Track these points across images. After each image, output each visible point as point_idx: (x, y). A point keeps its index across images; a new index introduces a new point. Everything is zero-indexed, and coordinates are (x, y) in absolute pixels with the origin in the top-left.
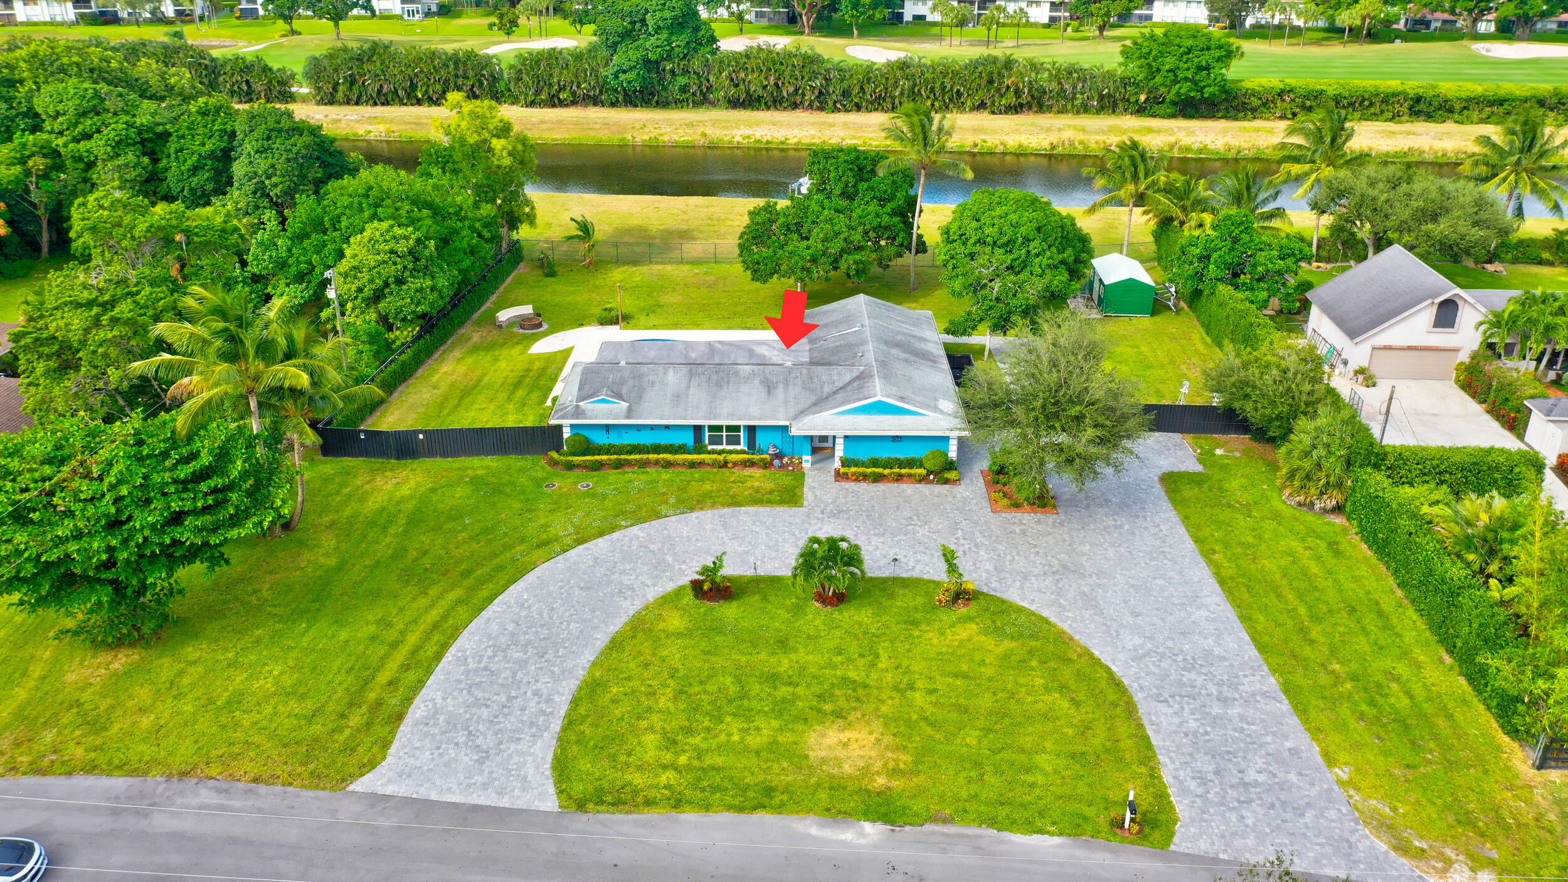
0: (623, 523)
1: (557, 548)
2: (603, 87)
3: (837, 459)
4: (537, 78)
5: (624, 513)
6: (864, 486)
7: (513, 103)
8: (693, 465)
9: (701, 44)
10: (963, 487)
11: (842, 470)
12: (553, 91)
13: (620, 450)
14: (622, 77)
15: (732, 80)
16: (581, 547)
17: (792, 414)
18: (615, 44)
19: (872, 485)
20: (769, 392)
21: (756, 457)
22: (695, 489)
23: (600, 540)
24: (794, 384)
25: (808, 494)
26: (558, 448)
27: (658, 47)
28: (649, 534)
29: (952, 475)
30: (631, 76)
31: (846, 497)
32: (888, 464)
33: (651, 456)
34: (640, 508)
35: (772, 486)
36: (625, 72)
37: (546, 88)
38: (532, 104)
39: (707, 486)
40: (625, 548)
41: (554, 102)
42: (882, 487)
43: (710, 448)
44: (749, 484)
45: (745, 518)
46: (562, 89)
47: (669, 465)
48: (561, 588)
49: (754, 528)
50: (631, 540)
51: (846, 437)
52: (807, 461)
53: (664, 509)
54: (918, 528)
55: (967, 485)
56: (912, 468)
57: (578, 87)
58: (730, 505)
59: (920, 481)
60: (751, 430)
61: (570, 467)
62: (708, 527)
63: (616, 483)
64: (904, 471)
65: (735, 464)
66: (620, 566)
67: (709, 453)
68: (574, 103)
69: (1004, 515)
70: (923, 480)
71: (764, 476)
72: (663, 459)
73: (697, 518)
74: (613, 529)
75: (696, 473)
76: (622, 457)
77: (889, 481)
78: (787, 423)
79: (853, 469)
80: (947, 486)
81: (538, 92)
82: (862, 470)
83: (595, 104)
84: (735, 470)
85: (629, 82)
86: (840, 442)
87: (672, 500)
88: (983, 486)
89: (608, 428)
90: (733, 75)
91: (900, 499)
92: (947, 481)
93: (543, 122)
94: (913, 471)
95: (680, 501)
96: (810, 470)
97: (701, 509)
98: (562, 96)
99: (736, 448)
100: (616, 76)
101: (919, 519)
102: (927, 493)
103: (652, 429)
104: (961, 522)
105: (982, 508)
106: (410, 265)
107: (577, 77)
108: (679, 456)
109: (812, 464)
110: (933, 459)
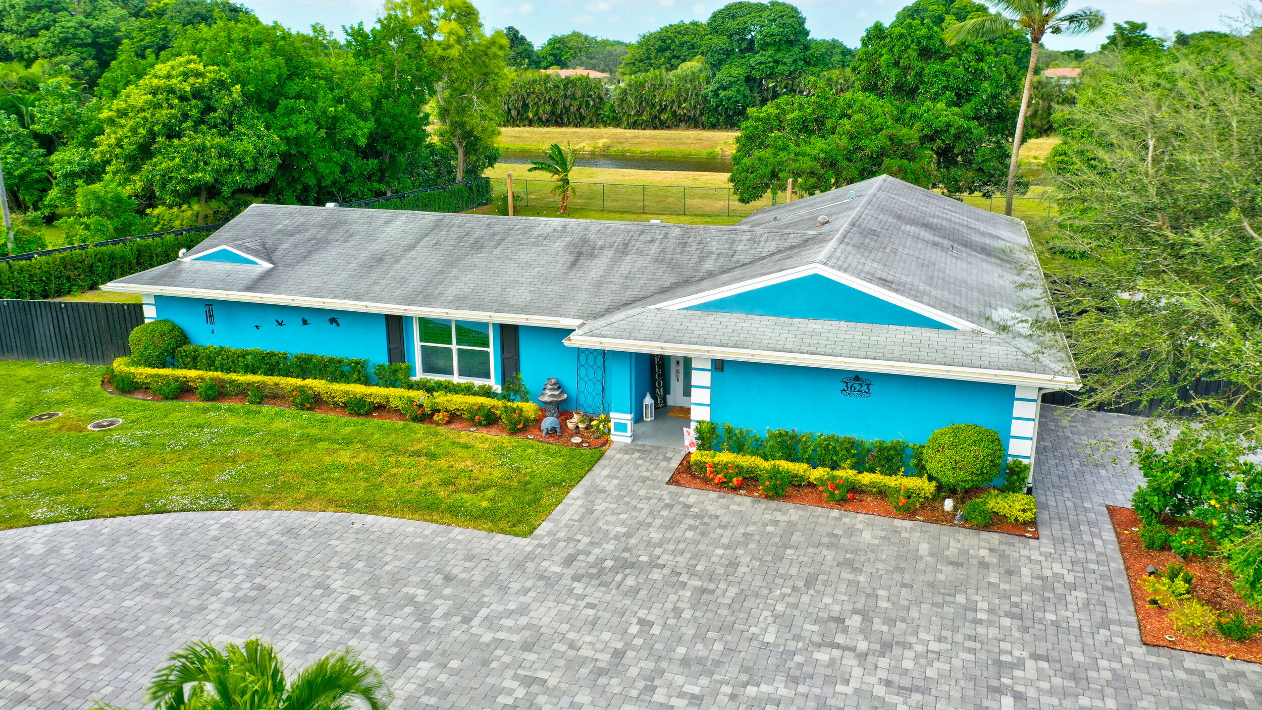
0: (40, 513)
2: (704, 107)
3: (691, 428)
4: (641, 100)
6: (742, 502)
7: (616, 126)
9: (808, 64)
10: (1046, 545)
11: (698, 458)
12: (655, 112)
14: (722, 93)
17: (599, 309)
18: (719, 62)
19: (764, 505)
21: (502, 404)
22: (308, 458)
24: (640, 253)
25: (569, 508)
26: (128, 347)
27: (761, 63)
28: (50, 551)
29: (1012, 506)
30: (729, 93)
32: (826, 454)
33: (285, 381)
35: (496, 474)
36: (725, 89)
37: (648, 109)
38: (634, 125)
41: (656, 123)
42: (789, 513)
43: (419, 375)
44: (443, 463)
45: (345, 544)
46: (663, 109)
47: (315, 402)
49: (336, 576)
51: (719, 365)
52: (621, 427)
54: (850, 660)
55: (1058, 541)
56: (893, 472)
57: (679, 107)
59: (909, 512)
60: (510, 334)
64: (866, 478)
65: (453, 417)
67: (410, 387)
68: (677, 126)
72: (306, 390)
76: (231, 377)
77: (819, 502)
78: (571, 323)
79: (725, 457)
80: (994, 538)
81: (639, 113)
82: (746, 461)
83: (696, 127)
85: (729, 99)
86: (701, 378)
88: (1113, 550)
89: (210, 308)
91: (830, 555)
92: (993, 523)
93: (636, 137)
94: (892, 482)
96: (625, 450)
97: (266, 505)
98: (664, 117)
99: (478, 382)
100: (716, 93)
101: (866, 631)
102: (924, 548)
103: (305, 322)
104: (1020, 664)
105: (1105, 623)
106: (194, 113)
107: (678, 96)
108: (339, 388)
109: (635, 437)
110: (954, 446)
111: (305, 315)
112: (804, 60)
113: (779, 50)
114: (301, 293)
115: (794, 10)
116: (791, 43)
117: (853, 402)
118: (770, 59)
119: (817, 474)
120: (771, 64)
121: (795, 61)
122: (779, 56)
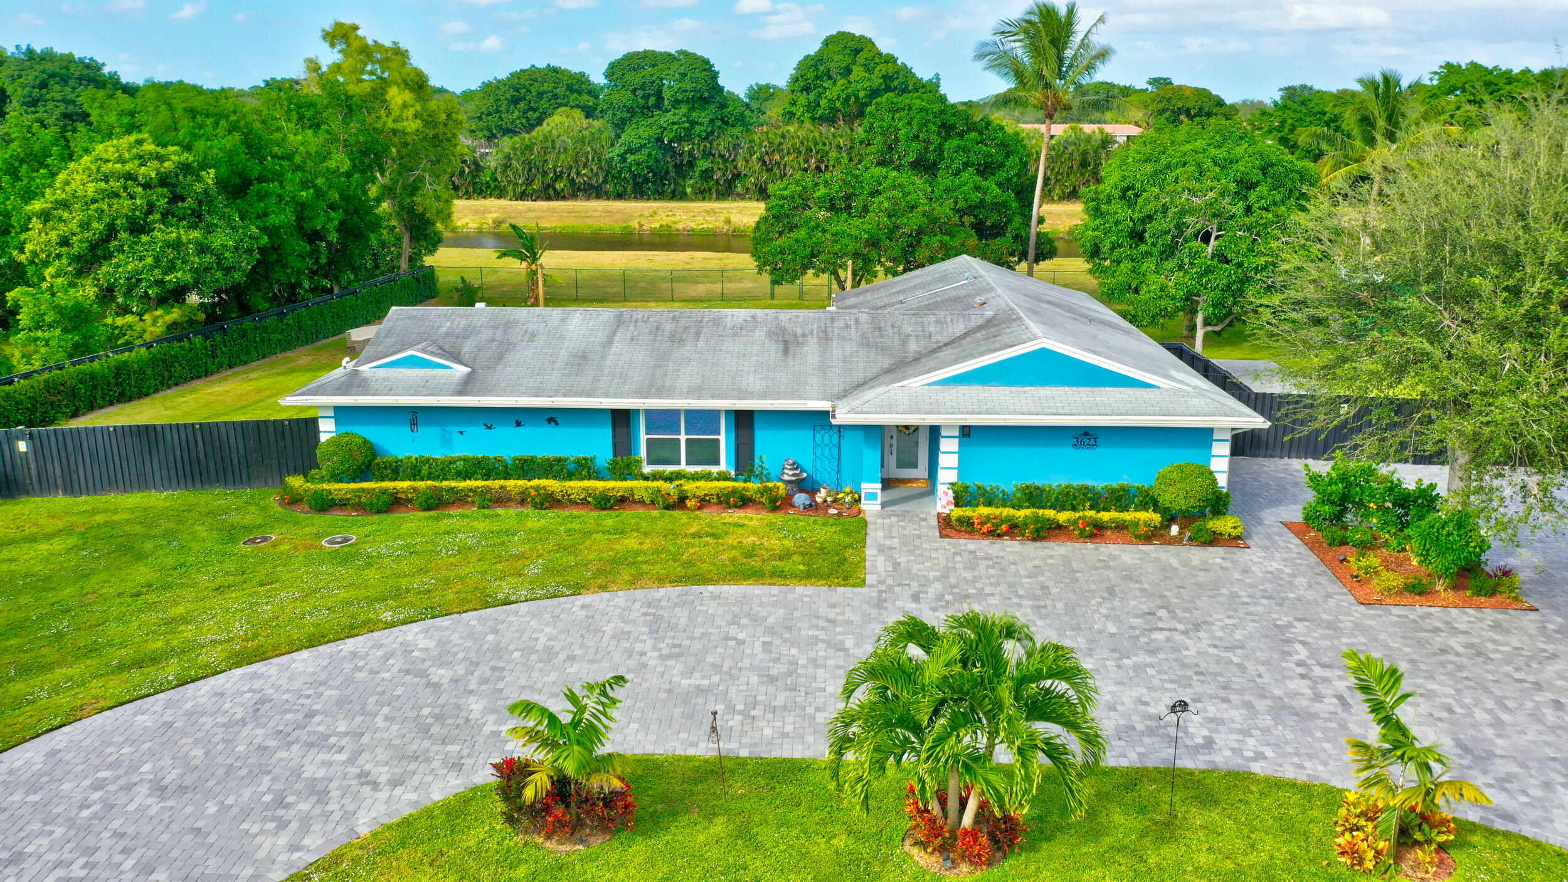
0: (388, 616)
1: (171, 670)
2: (609, 173)
3: (941, 489)
4: (529, 165)
5: (398, 594)
6: (1011, 547)
7: (500, 197)
8: (605, 503)
9: (726, 123)
10: (1257, 551)
11: (957, 512)
12: (548, 180)
13: (444, 469)
14: (630, 158)
15: (764, 162)
16: (238, 672)
17: (837, 389)
18: (624, 121)
19: (1031, 545)
20: (786, 351)
21: (753, 486)
22: (597, 548)
23: (305, 654)
24: (843, 339)
25: (875, 562)
26: (306, 463)
27: (674, 123)
28: (442, 643)
29: (1225, 524)
30: (639, 157)
31: (972, 566)
32: (1068, 499)
33: (510, 483)
34: (447, 583)
35: (788, 543)
36: (633, 152)
37: (539, 176)
38: (522, 196)
39: (631, 543)
40: (360, 676)
41: (549, 193)
42: (1056, 550)
43: (647, 469)
44: (731, 540)
45: (712, 608)
46: (558, 177)
47: (549, 502)
48: (98, 786)
49: (733, 631)
50: (388, 656)
51: (966, 432)
52: (872, 496)
53: (505, 588)
54: (1178, 637)
55: (1265, 548)
56: (1125, 509)
57: (578, 174)
58: (677, 581)
59: (1149, 539)
60: (744, 420)
61: (325, 505)
62: (609, 629)
63: (414, 535)
64: (1105, 516)
65: (704, 502)
66: (319, 726)
67: (646, 478)
68: (574, 196)
69: (1396, 611)
70: (1152, 535)
71: (771, 525)
72: (537, 489)
73: (583, 607)
74: (351, 631)
75: (609, 519)
76: (445, 484)
77: (1071, 539)
78: (824, 405)
79: (984, 511)
80: (1218, 550)
81: (529, 182)
82: (1004, 512)
83: (598, 197)
84: (703, 514)
85: (638, 164)
86: (949, 446)
87: (534, 569)
88: (1304, 550)
89: (415, 416)
90: (766, 158)
91: (1110, 574)
92: (1214, 540)
93: (530, 210)
94: (1127, 516)
95: (550, 570)
96: (879, 515)
97: (603, 588)
98: (559, 186)
99: (714, 469)
100: (623, 158)
101: (1174, 617)
102: (1175, 562)
103: (518, 424)
104: (1290, 625)
105: (1329, 596)
106: (163, 203)
107: (576, 161)
108: (575, 485)
109: (884, 505)
110: (1182, 480)
111: (519, 416)
112: (722, 120)
113: (693, 109)
114: (524, 394)
115: (706, 62)
116: (705, 101)
117: (1084, 455)
118: (684, 119)
119: (1063, 517)
120: (686, 125)
121: (712, 121)
122: (695, 114)
